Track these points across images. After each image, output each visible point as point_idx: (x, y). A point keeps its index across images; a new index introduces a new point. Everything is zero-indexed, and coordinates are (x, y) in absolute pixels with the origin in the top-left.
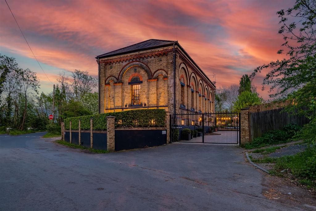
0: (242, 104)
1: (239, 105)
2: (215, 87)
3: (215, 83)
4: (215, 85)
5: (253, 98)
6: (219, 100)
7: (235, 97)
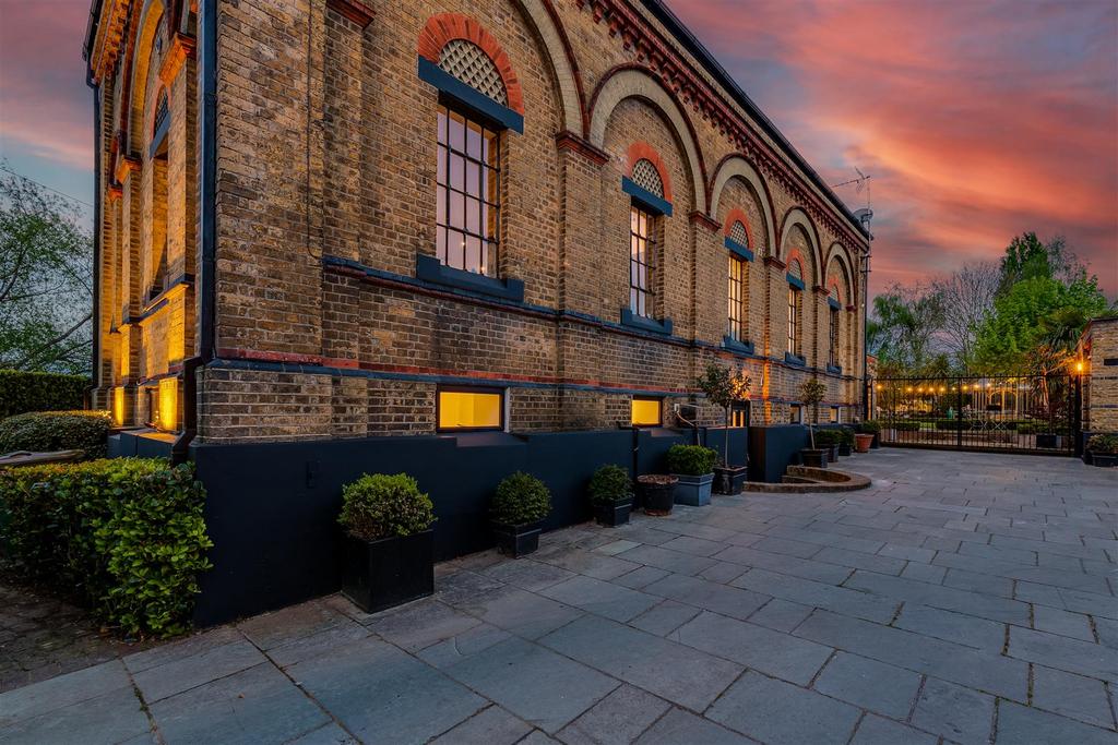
0: (1017, 331)
1: (1003, 334)
2: (866, 235)
3: (867, 215)
4: (865, 225)
5: (1073, 300)
6: (910, 324)
7: (984, 309)
